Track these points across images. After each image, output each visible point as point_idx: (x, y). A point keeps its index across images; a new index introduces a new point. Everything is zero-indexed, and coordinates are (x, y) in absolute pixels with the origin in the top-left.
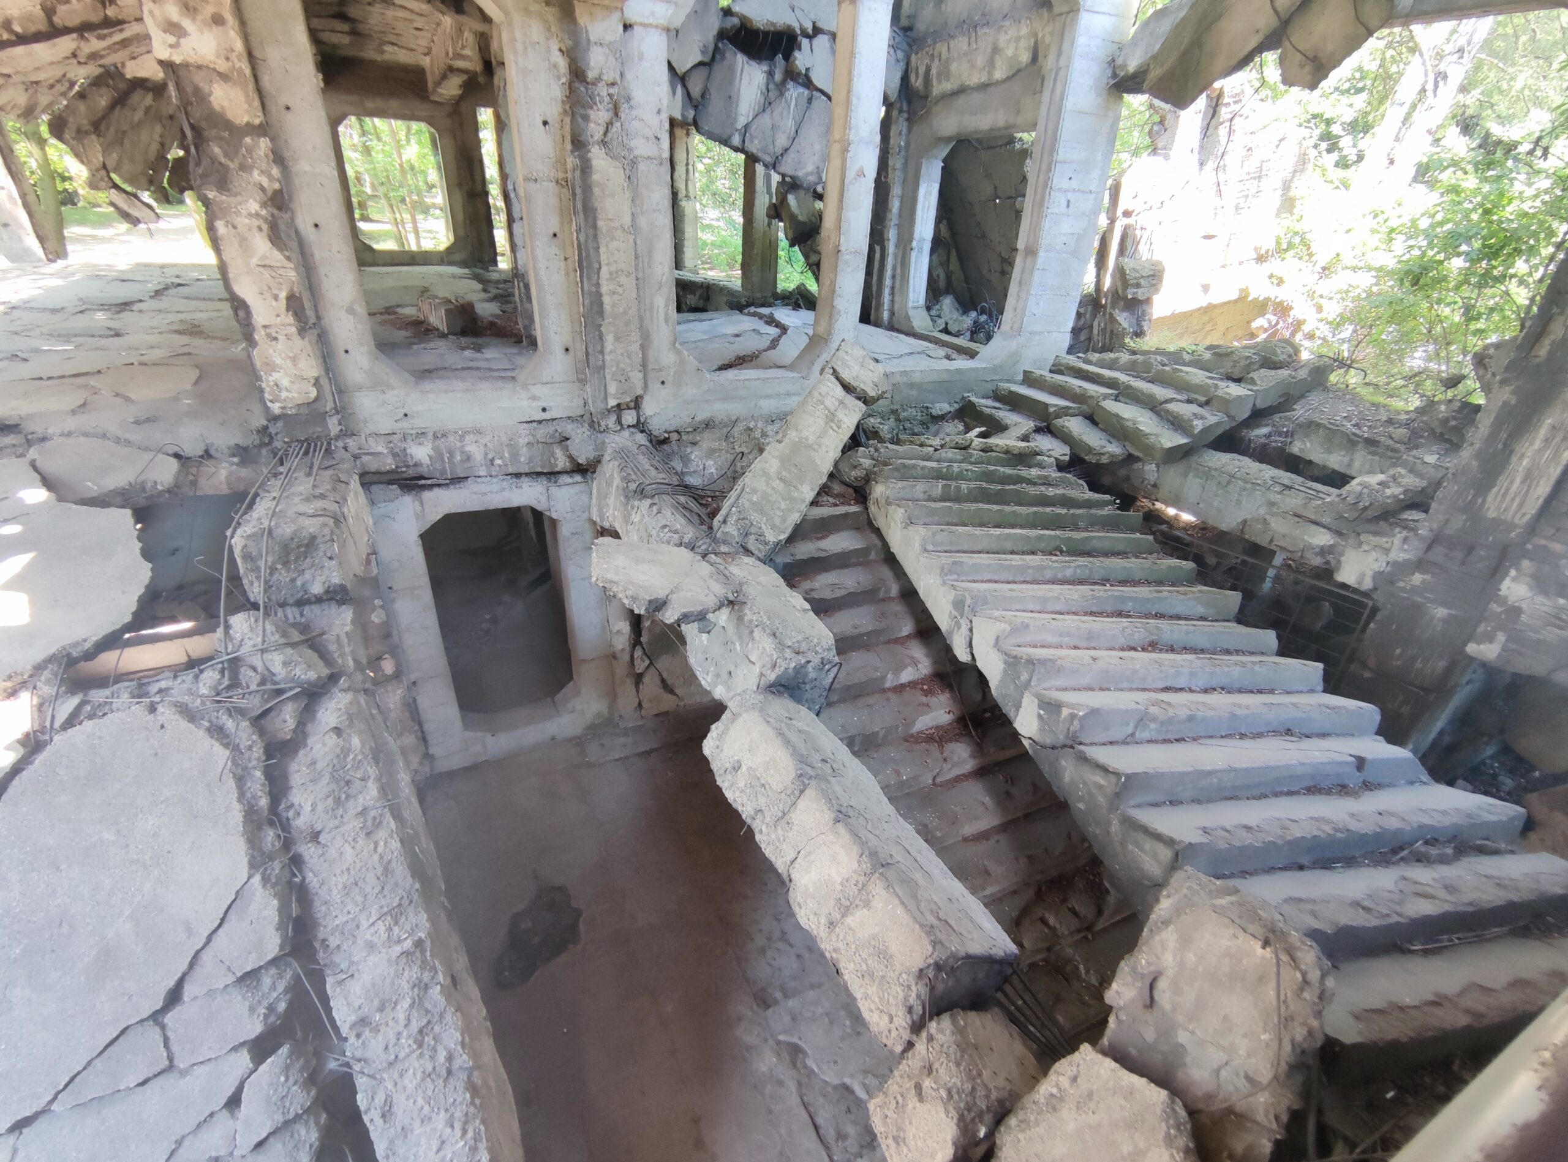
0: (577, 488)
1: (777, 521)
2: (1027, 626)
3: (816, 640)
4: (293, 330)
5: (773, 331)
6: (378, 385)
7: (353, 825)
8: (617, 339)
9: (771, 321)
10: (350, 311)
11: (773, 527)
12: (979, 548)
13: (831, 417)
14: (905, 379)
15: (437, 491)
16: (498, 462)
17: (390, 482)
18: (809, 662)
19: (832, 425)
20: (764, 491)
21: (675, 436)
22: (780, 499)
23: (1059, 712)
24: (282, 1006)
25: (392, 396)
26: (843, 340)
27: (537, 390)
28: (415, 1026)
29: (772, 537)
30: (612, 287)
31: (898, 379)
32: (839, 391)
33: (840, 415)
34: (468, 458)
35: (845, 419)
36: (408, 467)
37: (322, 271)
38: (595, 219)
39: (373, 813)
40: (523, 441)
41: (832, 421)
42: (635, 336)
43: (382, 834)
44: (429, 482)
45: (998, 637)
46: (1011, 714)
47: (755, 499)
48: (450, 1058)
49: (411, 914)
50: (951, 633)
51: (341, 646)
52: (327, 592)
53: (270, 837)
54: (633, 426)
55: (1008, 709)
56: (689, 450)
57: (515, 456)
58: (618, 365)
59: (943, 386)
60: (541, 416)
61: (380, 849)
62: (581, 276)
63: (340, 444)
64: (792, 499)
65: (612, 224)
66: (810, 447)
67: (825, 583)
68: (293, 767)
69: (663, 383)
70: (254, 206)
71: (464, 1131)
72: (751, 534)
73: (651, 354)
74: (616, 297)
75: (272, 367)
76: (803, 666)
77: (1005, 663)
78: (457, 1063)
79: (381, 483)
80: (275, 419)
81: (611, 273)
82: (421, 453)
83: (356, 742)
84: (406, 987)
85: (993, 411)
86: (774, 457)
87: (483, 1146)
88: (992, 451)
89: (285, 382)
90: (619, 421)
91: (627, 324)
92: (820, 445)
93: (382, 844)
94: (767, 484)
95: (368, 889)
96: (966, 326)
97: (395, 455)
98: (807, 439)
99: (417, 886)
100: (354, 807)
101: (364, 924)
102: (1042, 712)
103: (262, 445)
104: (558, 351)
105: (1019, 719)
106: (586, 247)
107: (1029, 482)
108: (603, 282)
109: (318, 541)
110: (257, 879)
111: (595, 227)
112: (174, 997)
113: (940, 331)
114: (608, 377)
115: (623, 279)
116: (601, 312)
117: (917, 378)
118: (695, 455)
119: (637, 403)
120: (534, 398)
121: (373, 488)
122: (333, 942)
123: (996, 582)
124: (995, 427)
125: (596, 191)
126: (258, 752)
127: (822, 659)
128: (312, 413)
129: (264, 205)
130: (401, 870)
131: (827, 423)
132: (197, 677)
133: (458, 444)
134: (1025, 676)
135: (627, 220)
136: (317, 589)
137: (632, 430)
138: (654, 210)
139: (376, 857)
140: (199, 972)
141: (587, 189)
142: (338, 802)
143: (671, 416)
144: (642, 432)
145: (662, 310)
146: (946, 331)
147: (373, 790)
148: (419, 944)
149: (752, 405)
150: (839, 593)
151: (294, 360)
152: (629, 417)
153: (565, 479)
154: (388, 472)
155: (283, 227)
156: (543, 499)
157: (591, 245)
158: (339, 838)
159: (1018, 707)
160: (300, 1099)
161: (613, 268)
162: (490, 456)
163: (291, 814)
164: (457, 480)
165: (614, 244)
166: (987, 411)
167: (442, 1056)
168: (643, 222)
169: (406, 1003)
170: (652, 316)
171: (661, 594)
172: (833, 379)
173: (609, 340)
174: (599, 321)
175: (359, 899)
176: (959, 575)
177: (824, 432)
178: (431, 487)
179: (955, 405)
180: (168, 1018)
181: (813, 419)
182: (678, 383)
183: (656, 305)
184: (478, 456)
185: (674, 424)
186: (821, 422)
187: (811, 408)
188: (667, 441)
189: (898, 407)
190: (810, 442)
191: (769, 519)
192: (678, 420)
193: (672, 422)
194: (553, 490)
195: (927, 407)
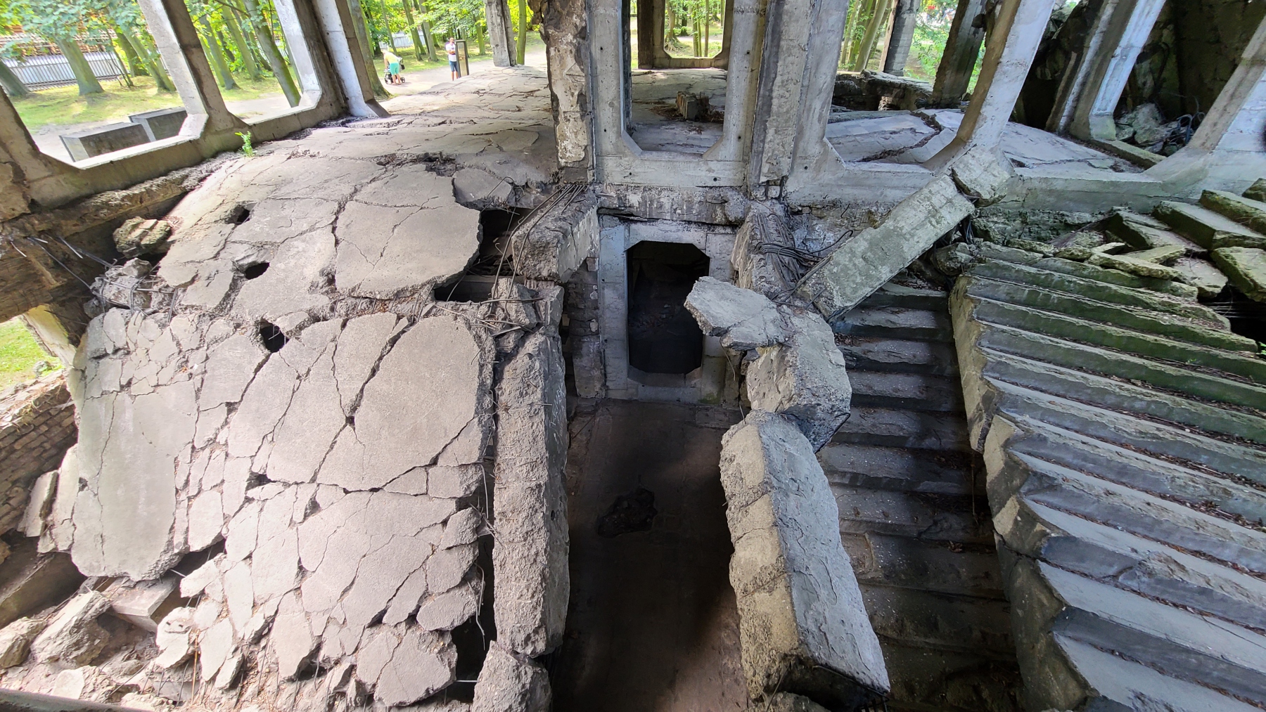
0: (727, 237)
1: (848, 291)
2: (1045, 439)
3: (833, 390)
4: (578, 115)
5: (928, 130)
6: (619, 153)
7: (525, 409)
8: (776, 132)
9: (931, 122)
10: (611, 105)
11: (843, 295)
12: (1041, 356)
13: (934, 213)
14: (1044, 186)
15: (639, 225)
16: (679, 211)
17: (614, 215)
18: (819, 405)
19: (933, 220)
20: (845, 265)
21: (807, 210)
22: (857, 274)
23: (1034, 526)
24: (473, 488)
25: (625, 161)
26: (975, 145)
27: (713, 165)
28: (525, 529)
29: (838, 302)
30: (781, 92)
31: (1036, 184)
32: (951, 190)
33: (944, 212)
34: (661, 206)
35: (948, 217)
36: (626, 207)
37: (600, 78)
38: (780, 40)
39: (536, 407)
40: (697, 199)
41: (934, 216)
42: (792, 131)
43: (537, 419)
44: (636, 218)
45: (1008, 439)
46: (994, 510)
47: (835, 270)
48: (537, 554)
49: (541, 469)
50: (973, 422)
51: (546, 309)
52: (549, 276)
53: (488, 400)
54: (776, 198)
55: (993, 504)
56: (815, 222)
57: (690, 209)
58: (773, 151)
59: (1087, 197)
60: (712, 183)
61: (534, 428)
62: (760, 84)
63: (591, 188)
64: (868, 276)
65: (791, 43)
66: (903, 236)
67: (881, 350)
68: (507, 368)
69: (806, 168)
70: (570, 37)
71: (533, 596)
72: (822, 297)
73: (801, 145)
74: (783, 100)
75: (565, 138)
76: (813, 407)
77: (1006, 464)
78: (540, 559)
79: (609, 215)
80: (562, 168)
81: (783, 82)
82: (634, 199)
83: (537, 364)
84: (527, 507)
85: (1144, 230)
86: (864, 239)
87: (540, 609)
88: (1114, 268)
89: (569, 147)
90: (766, 194)
91: (786, 121)
92: (912, 236)
93: (536, 425)
94: (850, 260)
95: (524, 447)
96: (1158, 137)
97: (619, 199)
98: (901, 229)
99: (547, 455)
100: (527, 400)
101: (518, 464)
102: (1019, 519)
103: (554, 183)
104: (733, 137)
105: (999, 516)
106: (769, 62)
107: (1147, 306)
108: (775, 88)
109: (550, 245)
110: (476, 420)
111: (778, 46)
112: (434, 462)
113: (1124, 141)
114: (764, 160)
115: (791, 86)
116: (769, 112)
117: (1059, 186)
118: (819, 226)
119: (782, 182)
120: (710, 170)
121: (605, 217)
122: (503, 466)
123: (1042, 391)
124: (1138, 243)
125: (785, 18)
126: (492, 355)
127: (833, 406)
128: (581, 166)
129: (575, 37)
130: (541, 444)
131: (926, 218)
132: (478, 307)
133: (657, 196)
134: (1017, 482)
135: (804, 40)
136: (545, 273)
137: (774, 201)
138: (829, 31)
139: (531, 431)
140: (444, 455)
141: (778, 16)
142: (521, 394)
143: (807, 194)
144: (782, 203)
145: (817, 110)
146: (1131, 141)
147: (539, 394)
148: (539, 486)
149: (879, 193)
150: (892, 360)
151: (576, 134)
152: (774, 192)
153: (720, 230)
154: (614, 209)
155: (583, 51)
156: (703, 241)
157: (772, 60)
158: (517, 413)
159: (1002, 505)
160: (469, 537)
161: (785, 78)
162: (674, 207)
163: (500, 393)
164: (652, 220)
165: (790, 59)
166: (1134, 226)
167: (533, 551)
168: (817, 41)
169: (524, 514)
170: (808, 116)
171: (725, 325)
172: (949, 179)
173: (771, 132)
174: (766, 117)
175: (519, 450)
176: (1002, 375)
177: (922, 225)
178: (636, 222)
179: (1099, 216)
180: (431, 470)
181: (914, 212)
182: (818, 169)
183: (813, 107)
184: (667, 206)
185: (808, 201)
186: (922, 216)
187: (916, 202)
188: (799, 213)
189: (1028, 211)
190: (904, 231)
191: (842, 288)
192: (812, 198)
193: (807, 199)
194: (710, 236)
195: (1063, 215)
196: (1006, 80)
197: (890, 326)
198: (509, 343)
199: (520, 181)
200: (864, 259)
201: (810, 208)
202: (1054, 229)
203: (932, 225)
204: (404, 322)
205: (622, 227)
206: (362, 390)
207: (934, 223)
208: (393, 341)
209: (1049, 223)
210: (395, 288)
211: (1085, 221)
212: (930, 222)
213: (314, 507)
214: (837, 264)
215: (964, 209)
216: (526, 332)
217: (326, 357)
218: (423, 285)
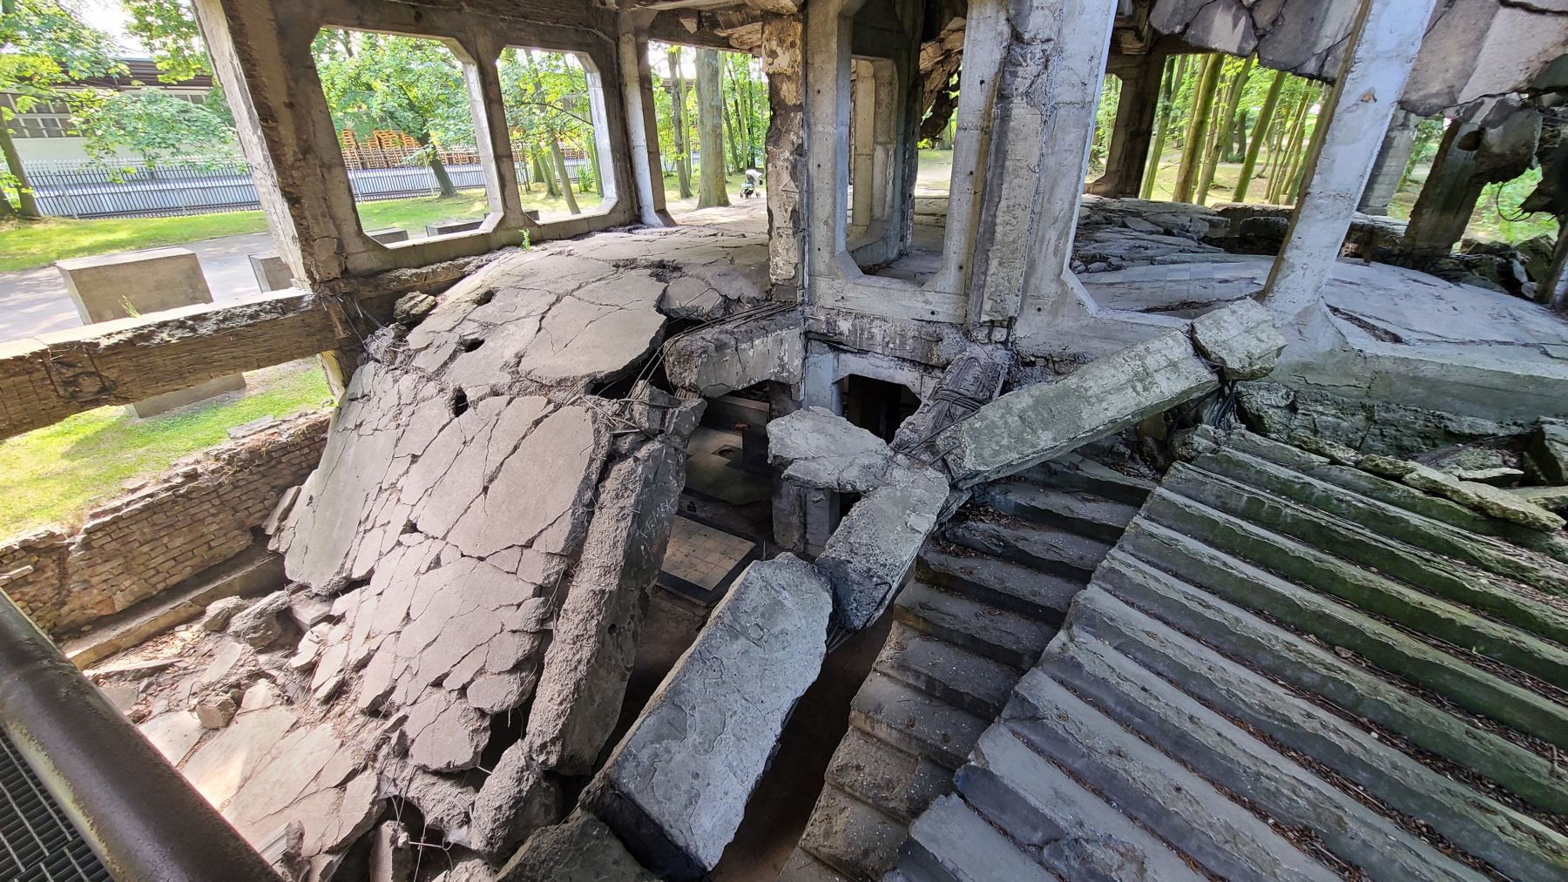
1: (987, 453)
4: (791, 232)
6: (832, 275)
7: (615, 511)
8: (1000, 264)
10: (826, 223)
13: (1143, 376)
15: (849, 356)
16: (891, 345)
17: (823, 342)
19: (1138, 384)
20: (993, 422)
21: (1041, 362)
22: (1005, 435)
24: (552, 579)
25: (837, 283)
27: (930, 296)
30: (1007, 218)
32: (1182, 350)
34: (872, 337)
35: (1164, 384)
36: (835, 334)
37: (816, 195)
38: (1004, 160)
40: (911, 334)
42: (1020, 266)
44: (845, 348)
47: (977, 425)
49: (612, 576)
52: (691, 386)
53: (589, 495)
54: (1001, 343)
57: (903, 344)
58: (997, 286)
60: (928, 317)
61: (618, 532)
62: (981, 208)
63: (800, 309)
64: (1020, 440)
65: (1019, 164)
66: (1087, 399)
68: (613, 469)
69: (1039, 310)
70: (787, 154)
72: (953, 454)
73: (1033, 281)
74: (1009, 227)
75: (777, 254)
79: (817, 340)
80: (773, 285)
81: (1008, 207)
82: (844, 326)
86: (1030, 395)
89: (780, 264)
90: (989, 335)
91: (1013, 252)
92: (1101, 401)
93: (620, 529)
94: (1003, 417)
95: (604, 549)
97: (829, 323)
98: (1087, 389)
99: (622, 563)
101: (595, 565)
103: (766, 300)
104: (953, 267)
106: (991, 185)
108: (999, 213)
109: (694, 355)
110: (571, 512)
111: (1003, 167)
112: (530, 544)
114: (986, 296)
115: (1019, 212)
116: (992, 240)
119: (1010, 323)
120: (926, 302)
121: (814, 345)
122: (583, 564)
125: (1011, 136)
126: (605, 452)
128: (791, 285)
129: (792, 154)
131: (1130, 381)
132: (612, 404)
133: (868, 326)
135: (1034, 160)
136: (687, 383)
137: (999, 346)
138: (1066, 151)
139: (614, 534)
140: (538, 539)
141: (1003, 134)
143: (1041, 342)
144: (1009, 350)
145: (1053, 242)
147: (633, 499)
151: (788, 250)
152: (1000, 334)
153: (932, 372)
154: (823, 334)
155: (799, 167)
156: (918, 383)
157: (996, 181)
158: (608, 514)
160: (532, 626)
161: (1011, 202)
162: (886, 340)
163: (601, 490)
164: (862, 352)
165: (1017, 181)
168: (1051, 162)
170: (1041, 248)
172: (1183, 337)
173: (994, 264)
174: (988, 246)
175: (600, 551)
177: (1119, 389)
178: (846, 352)
179: (1515, 428)
180: (526, 551)
181: (1113, 372)
182: (1055, 313)
183: (1047, 237)
184: (879, 338)
185: (1044, 350)
186: (1123, 378)
187: (1121, 360)
188: (1032, 364)
189: (1376, 403)
190: (1089, 393)
191: (980, 447)
192: (1047, 347)
193: (1041, 348)
194: (926, 379)
195: (1443, 418)
196: (1321, 217)
197: (1066, 513)
198: (625, 445)
199: (733, 295)
200: (1020, 417)
201: (1047, 360)
202: (1428, 438)
203: (1135, 390)
204: (551, 407)
205: (831, 356)
206: (502, 464)
207: (1139, 388)
208: (537, 423)
209: (1417, 426)
210: (559, 377)
211: (1482, 431)
212: (1134, 388)
213: (437, 562)
214: (983, 419)
215: (1193, 377)
216: (647, 437)
217: (488, 428)
218: (583, 377)
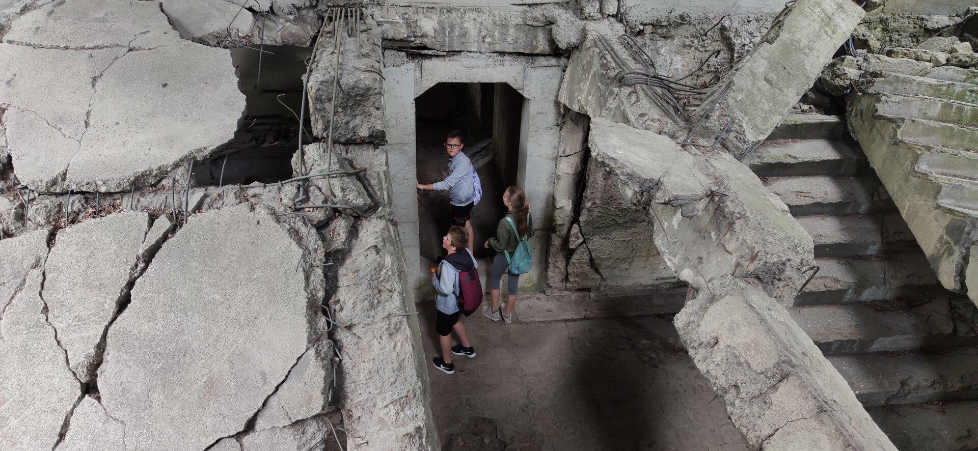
0: (551, 71)
1: (759, 121)
3: (796, 241)
11: (754, 127)
13: (827, 21)
15: (435, 61)
16: (488, 40)
17: (400, 49)
18: (789, 260)
19: (827, 29)
20: (749, 91)
21: (649, 29)
22: (764, 100)
29: (751, 136)
33: (838, 19)
34: (464, 35)
35: (842, 25)
36: (415, 37)
39: (394, 320)
40: (513, 22)
41: (828, 25)
43: (399, 337)
44: (430, 52)
47: (740, 97)
49: (414, 405)
50: (937, 258)
52: (371, 136)
53: (322, 321)
54: (613, 16)
56: (660, 44)
57: (503, 35)
61: (398, 349)
64: (776, 103)
66: (801, 50)
68: (342, 271)
72: (731, 131)
76: (784, 264)
79: (393, 49)
82: (428, 25)
83: (388, 260)
86: (762, 57)
90: (601, 10)
92: (811, 50)
93: (399, 344)
94: (753, 84)
95: (386, 378)
97: (409, 25)
98: (799, 41)
99: (420, 384)
100: (381, 313)
101: (380, 405)
109: (371, 92)
110: (312, 351)
112: (250, 426)
118: (665, 48)
121: (389, 53)
122: (356, 413)
126: (321, 254)
127: (802, 260)
131: (821, 27)
132: (279, 189)
133: (459, 21)
136: (364, 132)
137: (611, 19)
139: (394, 355)
140: (267, 412)
142: (372, 306)
143: (649, 8)
144: (621, 21)
147: (396, 301)
148: (418, 430)
150: (805, 201)
152: (611, 7)
153: (542, 61)
154: (401, 40)
156: (521, 77)
158: (370, 333)
162: (483, 34)
163: (337, 307)
164: (453, 53)
171: (653, 175)
175: (379, 384)
176: (957, 200)
177: (818, 36)
178: (430, 57)
179: (956, 18)
180: (246, 440)
181: (808, 22)
184: (473, 33)
185: (651, 17)
187: (807, 9)
188: (641, 33)
189: (889, 16)
191: (752, 119)
192: (655, 13)
193: (650, 15)
194: (529, 70)
195: (923, 19)
197: (792, 160)
198: (339, 234)
200: (766, 81)
202: (914, 36)
203: (827, 35)
204: (163, 223)
205: (411, 65)
206: (104, 337)
207: (830, 33)
208: (150, 255)
209: (909, 29)
211: (944, 25)
212: (826, 32)
214: (741, 90)
215: (856, 15)
217: (30, 293)
218: (176, 165)
